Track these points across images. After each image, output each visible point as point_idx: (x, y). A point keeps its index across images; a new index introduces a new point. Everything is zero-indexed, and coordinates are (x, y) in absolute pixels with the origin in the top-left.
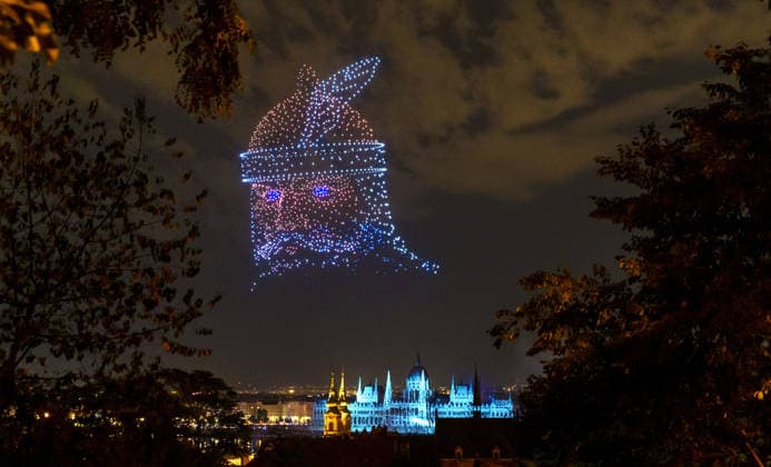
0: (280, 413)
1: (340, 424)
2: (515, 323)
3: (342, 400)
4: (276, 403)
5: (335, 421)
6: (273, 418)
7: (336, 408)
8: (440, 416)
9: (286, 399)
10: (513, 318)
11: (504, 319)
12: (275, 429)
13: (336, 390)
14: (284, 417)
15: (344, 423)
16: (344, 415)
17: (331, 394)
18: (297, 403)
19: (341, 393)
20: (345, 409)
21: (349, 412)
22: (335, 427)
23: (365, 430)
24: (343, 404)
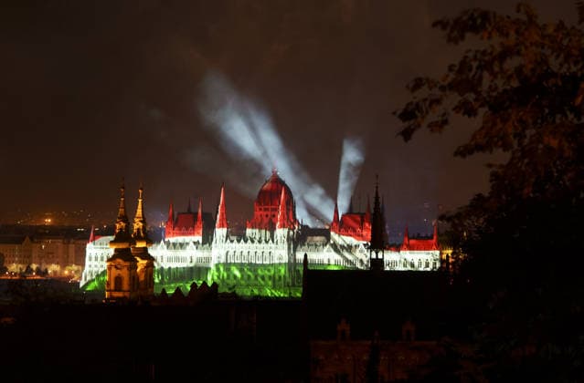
0: (27, 259)
1: (134, 278)
2: (438, 101)
3: (139, 238)
4: (19, 241)
5: (125, 273)
6: (14, 267)
7: (128, 250)
8: (310, 268)
9: (40, 234)
10: (437, 92)
11: (424, 92)
12: (18, 285)
13: (128, 219)
14: (34, 266)
15: (142, 278)
16: (141, 263)
17: (119, 226)
18: (59, 243)
19: (137, 225)
20: (144, 254)
21: (151, 259)
22: (126, 286)
23: (178, 290)
24: (141, 245)
